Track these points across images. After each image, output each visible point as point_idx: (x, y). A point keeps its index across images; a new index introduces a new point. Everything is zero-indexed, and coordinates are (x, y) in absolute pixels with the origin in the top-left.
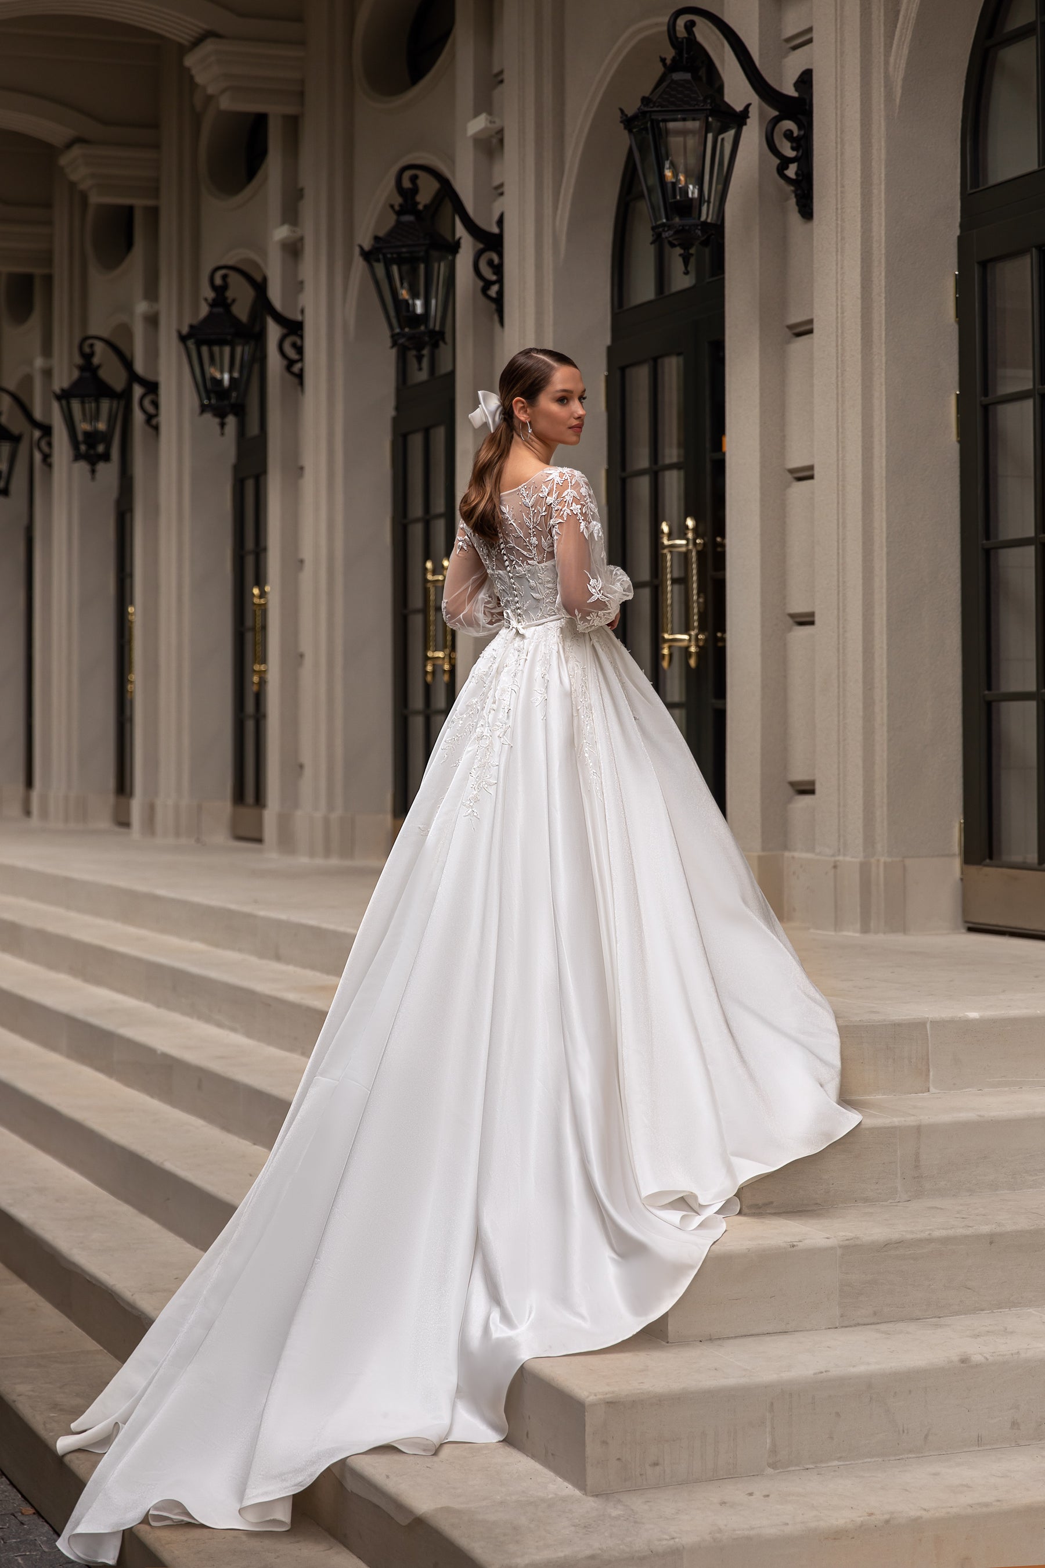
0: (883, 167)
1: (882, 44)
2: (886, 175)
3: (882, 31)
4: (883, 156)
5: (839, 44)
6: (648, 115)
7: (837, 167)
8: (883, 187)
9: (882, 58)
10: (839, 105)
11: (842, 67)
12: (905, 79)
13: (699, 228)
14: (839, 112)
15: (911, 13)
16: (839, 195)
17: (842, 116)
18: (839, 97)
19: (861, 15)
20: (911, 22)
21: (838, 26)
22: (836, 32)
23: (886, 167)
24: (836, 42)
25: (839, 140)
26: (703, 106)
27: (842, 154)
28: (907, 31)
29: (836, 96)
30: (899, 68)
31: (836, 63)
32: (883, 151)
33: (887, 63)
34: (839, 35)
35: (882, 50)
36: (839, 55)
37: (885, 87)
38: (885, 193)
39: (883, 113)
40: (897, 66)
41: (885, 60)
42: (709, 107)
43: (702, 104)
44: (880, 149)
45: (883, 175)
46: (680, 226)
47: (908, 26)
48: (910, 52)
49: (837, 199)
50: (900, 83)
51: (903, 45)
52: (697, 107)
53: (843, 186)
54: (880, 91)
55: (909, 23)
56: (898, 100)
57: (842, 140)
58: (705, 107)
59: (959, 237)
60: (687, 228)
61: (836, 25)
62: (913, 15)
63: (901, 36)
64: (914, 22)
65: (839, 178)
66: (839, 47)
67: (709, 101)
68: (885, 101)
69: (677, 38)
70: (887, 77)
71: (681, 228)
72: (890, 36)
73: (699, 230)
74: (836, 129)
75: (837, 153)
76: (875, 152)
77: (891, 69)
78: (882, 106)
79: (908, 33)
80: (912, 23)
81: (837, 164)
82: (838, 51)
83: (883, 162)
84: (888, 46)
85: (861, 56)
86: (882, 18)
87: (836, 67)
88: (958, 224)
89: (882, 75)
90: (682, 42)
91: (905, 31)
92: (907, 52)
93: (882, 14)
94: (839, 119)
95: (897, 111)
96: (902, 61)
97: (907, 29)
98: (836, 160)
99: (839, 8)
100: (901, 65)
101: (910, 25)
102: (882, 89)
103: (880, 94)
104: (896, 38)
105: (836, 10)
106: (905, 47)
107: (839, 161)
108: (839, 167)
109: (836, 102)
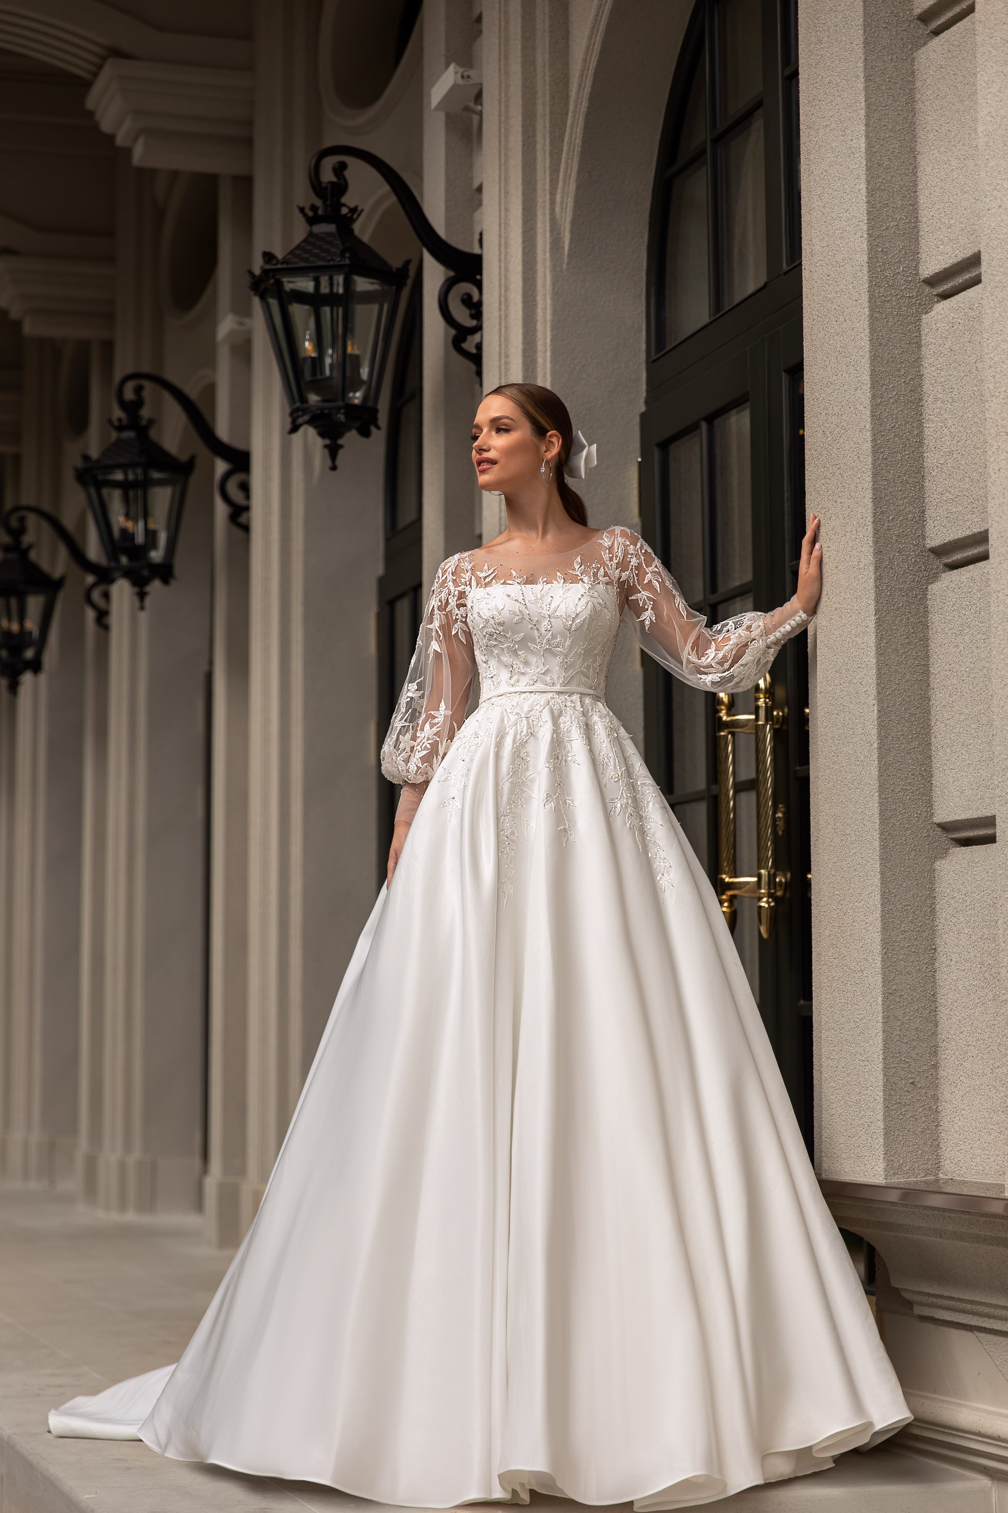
0: (548, 329)
1: (548, 180)
2: (552, 340)
3: (548, 164)
4: (549, 317)
5: (503, 182)
6: (271, 275)
7: (500, 332)
8: (548, 354)
9: (548, 197)
10: (502, 256)
11: (506, 210)
12: (573, 222)
13: (342, 411)
14: (503, 264)
15: (575, 139)
16: (503, 367)
17: (507, 270)
18: (503, 247)
19: (524, 145)
20: (576, 149)
21: (503, 162)
22: (500, 168)
23: (552, 330)
24: (500, 180)
25: (503, 299)
26: (340, 261)
27: (506, 316)
28: (572, 162)
29: (500, 245)
30: (566, 208)
31: (500, 205)
32: (549, 311)
33: (553, 202)
34: (503, 172)
35: (547, 187)
36: (503, 195)
37: (552, 231)
38: (551, 362)
39: (548, 264)
40: (564, 206)
41: (550, 199)
42: (347, 262)
43: (338, 259)
44: (546, 308)
45: (548, 340)
46: (317, 410)
47: (573, 156)
48: (578, 188)
49: (500, 371)
50: (568, 226)
51: (570, 179)
52: (331, 263)
53: (507, 356)
54: (545, 237)
55: (574, 151)
56: (566, 248)
57: (506, 299)
58: (342, 263)
59: (643, 416)
60: (326, 411)
61: (500, 159)
62: (578, 141)
63: (566, 168)
64: (580, 150)
65: (503, 347)
66: (503, 186)
67: (347, 255)
68: (551, 248)
69: (320, 183)
70: (553, 220)
71: (318, 412)
72: (555, 169)
73: (342, 414)
74: (500, 286)
75: (500, 316)
76: (539, 311)
77: (558, 210)
78: (548, 255)
79: (574, 164)
80: (577, 151)
81: (500, 329)
82: (503, 190)
83: (549, 324)
84: (554, 182)
85: (523, 194)
86: (548, 148)
87: (500, 211)
88: (642, 401)
89: (548, 217)
90: (326, 188)
91: (570, 161)
92: (574, 187)
93: (548, 142)
94: (503, 273)
95: (566, 261)
96: (569, 199)
97: (573, 159)
98: (500, 323)
99: (503, 139)
100: (569, 204)
101: (576, 153)
102: (548, 235)
103: (546, 241)
104: (562, 170)
105: (500, 142)
106: (572, 181)
107: (503, 325)
108: (503, 333)
109: (500, 253)
